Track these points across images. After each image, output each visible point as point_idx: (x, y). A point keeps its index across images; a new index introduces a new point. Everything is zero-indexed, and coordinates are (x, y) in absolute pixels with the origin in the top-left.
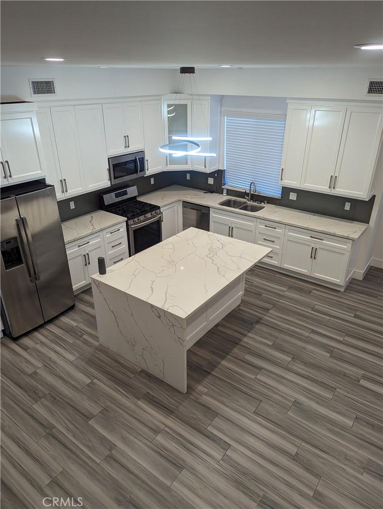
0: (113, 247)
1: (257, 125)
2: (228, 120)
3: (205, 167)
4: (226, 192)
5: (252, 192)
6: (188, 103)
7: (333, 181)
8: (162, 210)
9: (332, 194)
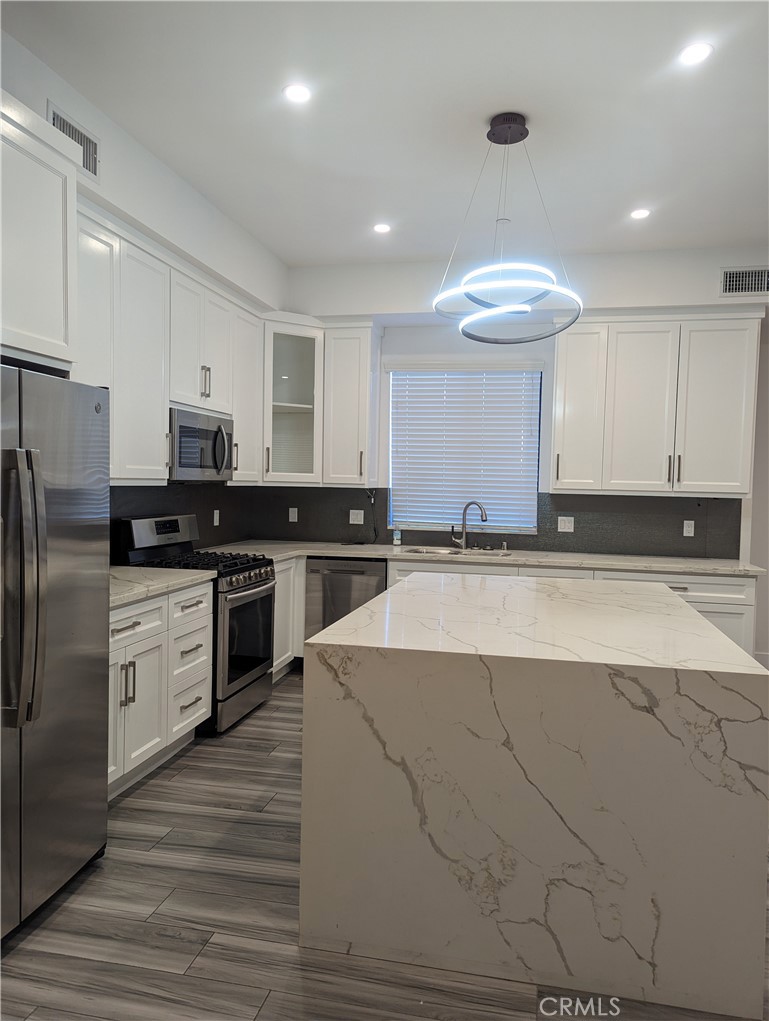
0: (184, 653)
1: (468, 385)
2: (397, 380)
3: (361, 474)
4: (399, 537)
5: (468, 530)
6: (318, 335)
7: (674, 469)
8: (277, 568)
9: (673, 495)
